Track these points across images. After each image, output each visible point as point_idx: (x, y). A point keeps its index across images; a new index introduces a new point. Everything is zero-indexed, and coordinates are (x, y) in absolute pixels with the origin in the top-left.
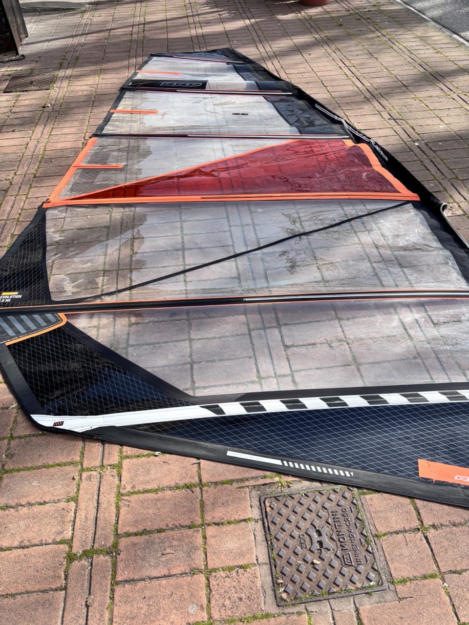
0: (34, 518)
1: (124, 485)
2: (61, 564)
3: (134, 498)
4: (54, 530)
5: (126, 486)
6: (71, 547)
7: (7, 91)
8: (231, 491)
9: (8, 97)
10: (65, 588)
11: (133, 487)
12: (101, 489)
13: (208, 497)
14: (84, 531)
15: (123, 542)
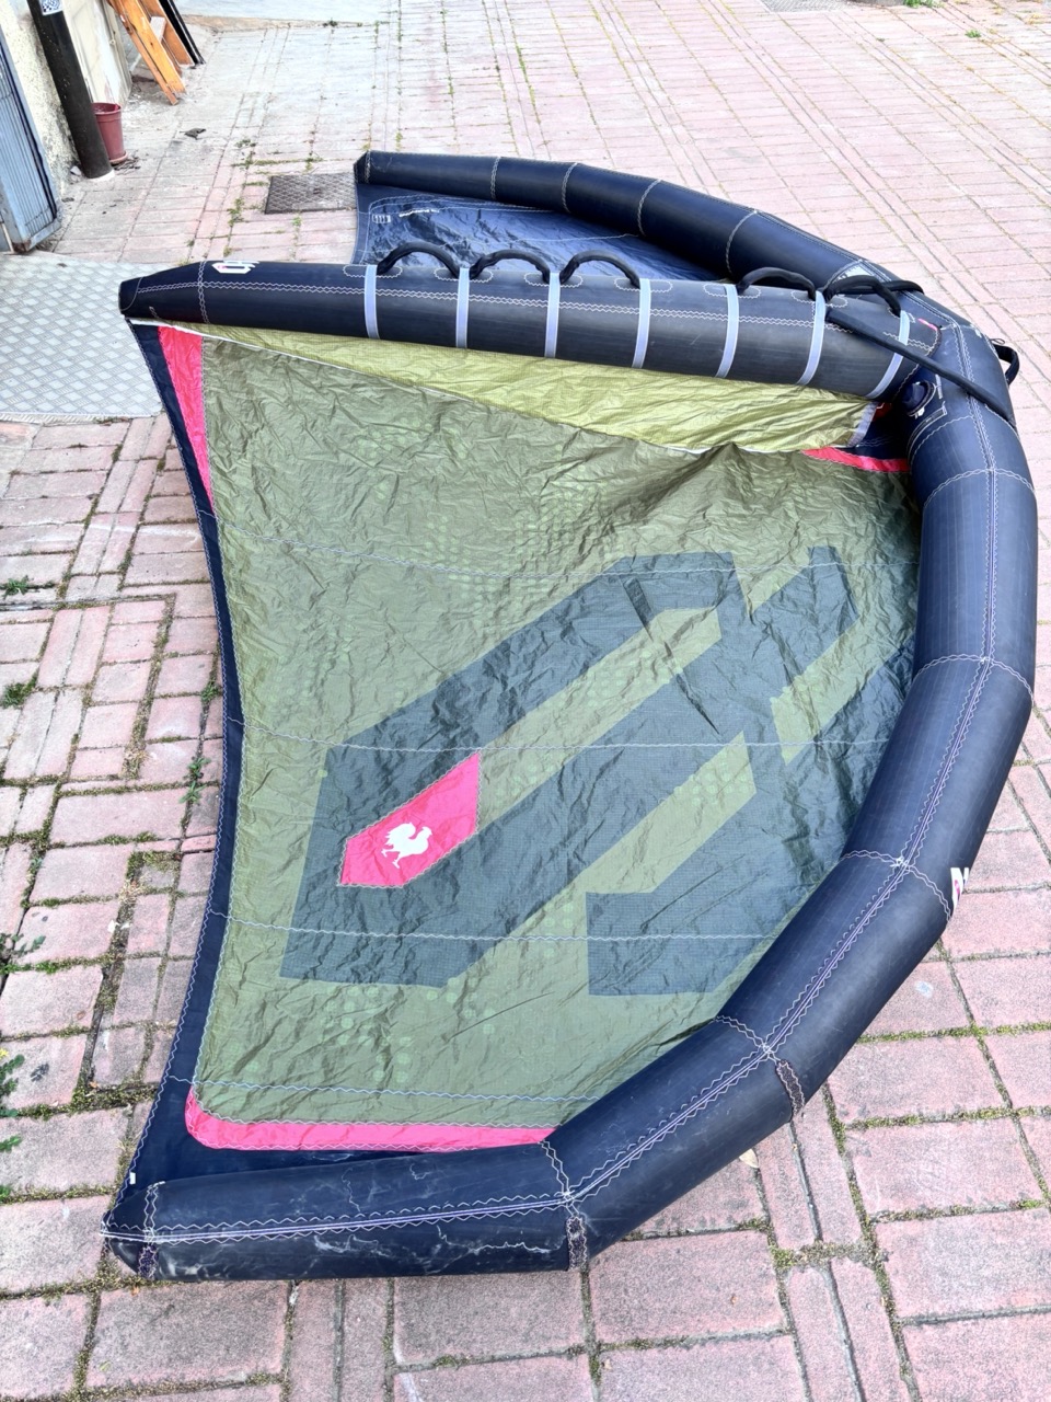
1: (843, 1106)
2: (765, 1275)
3: (874, 1133)
4: (722, 1199)
5: (848, 1108)
6: (773, 1239)
7: (272, 208)
9: (277, 224)
10: (792, 1329)
11: (862, 1112)
13: (1040, 1140)
14: (790, 1203)
15: (887, 1235)
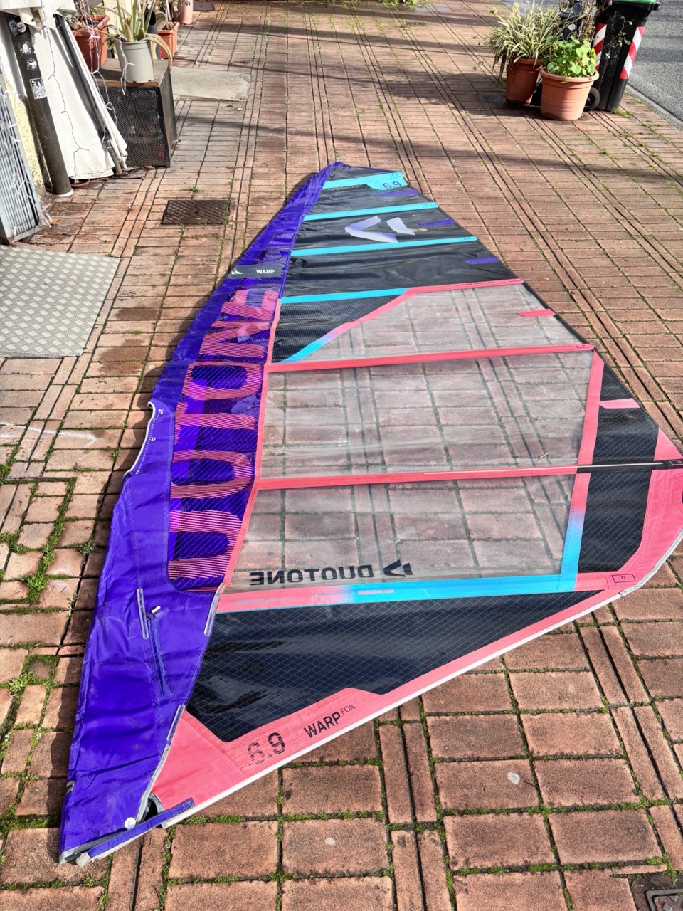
0: (340, 897)
1: (454, 858)
3: (472, 878)
5: (457, 859)
7: (166, 221)
8: (605, 880)
9: (168, 232)
11: (467, 862)
12: (423, 860)
13: (575, 887)
